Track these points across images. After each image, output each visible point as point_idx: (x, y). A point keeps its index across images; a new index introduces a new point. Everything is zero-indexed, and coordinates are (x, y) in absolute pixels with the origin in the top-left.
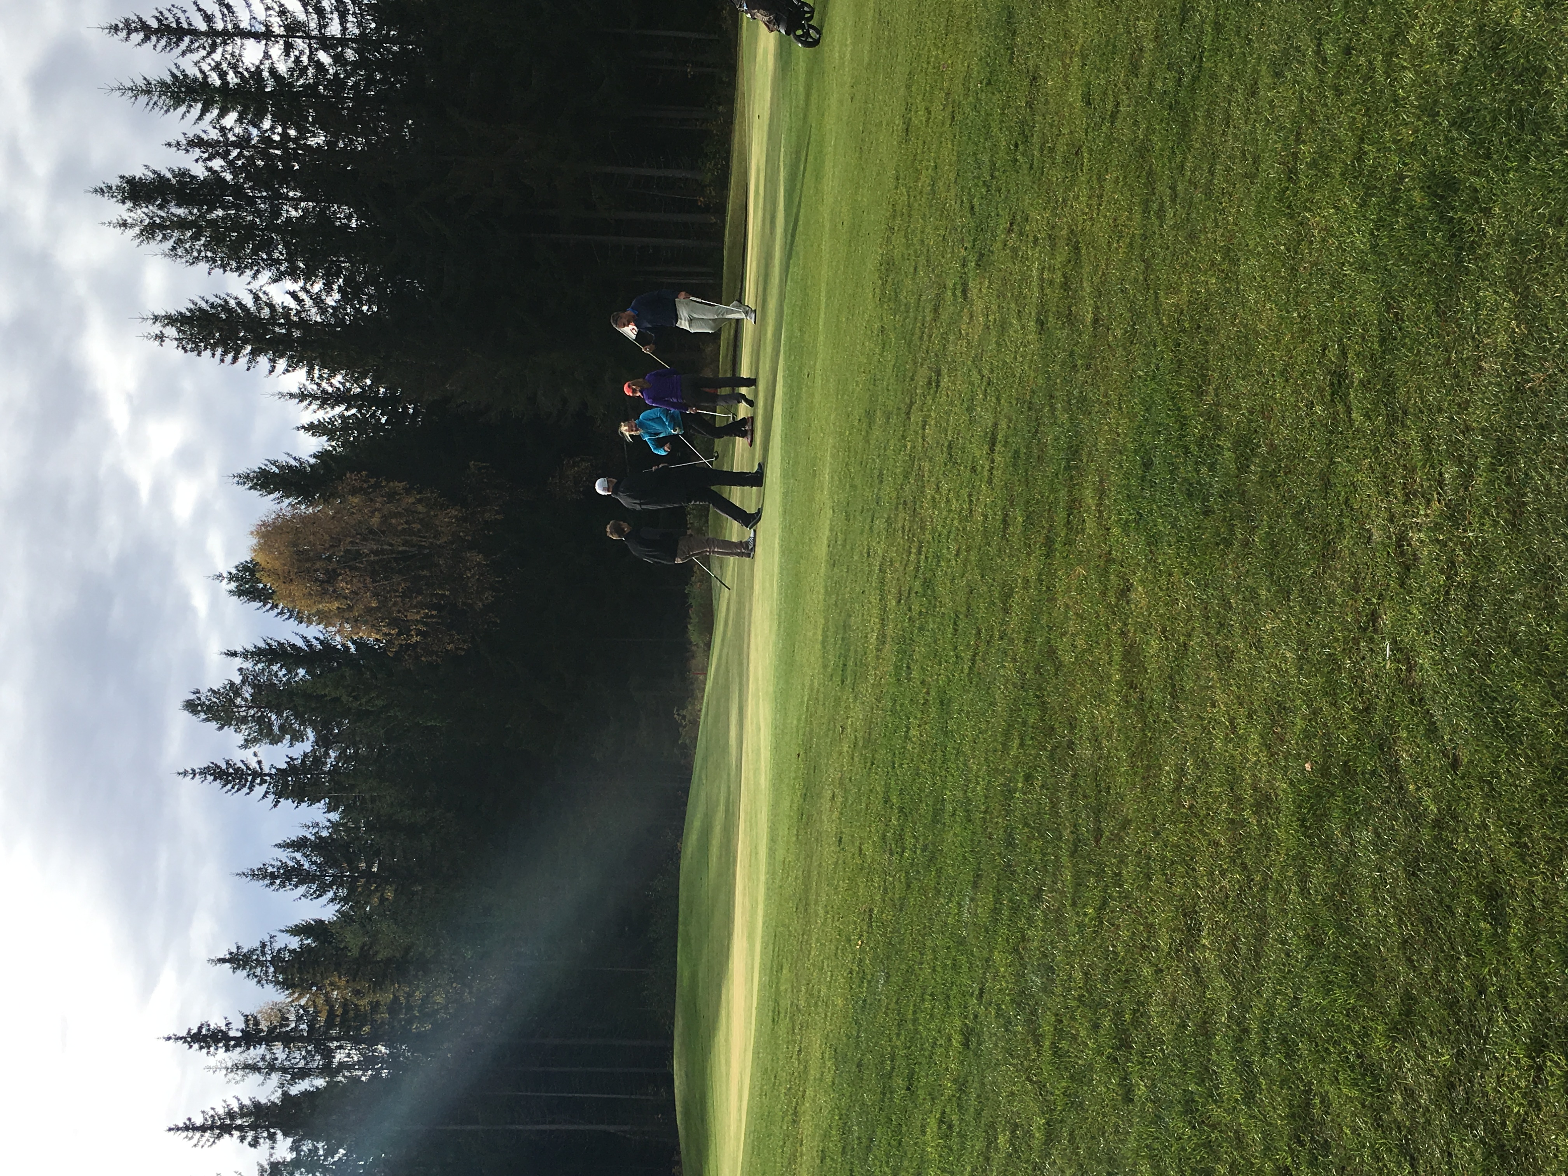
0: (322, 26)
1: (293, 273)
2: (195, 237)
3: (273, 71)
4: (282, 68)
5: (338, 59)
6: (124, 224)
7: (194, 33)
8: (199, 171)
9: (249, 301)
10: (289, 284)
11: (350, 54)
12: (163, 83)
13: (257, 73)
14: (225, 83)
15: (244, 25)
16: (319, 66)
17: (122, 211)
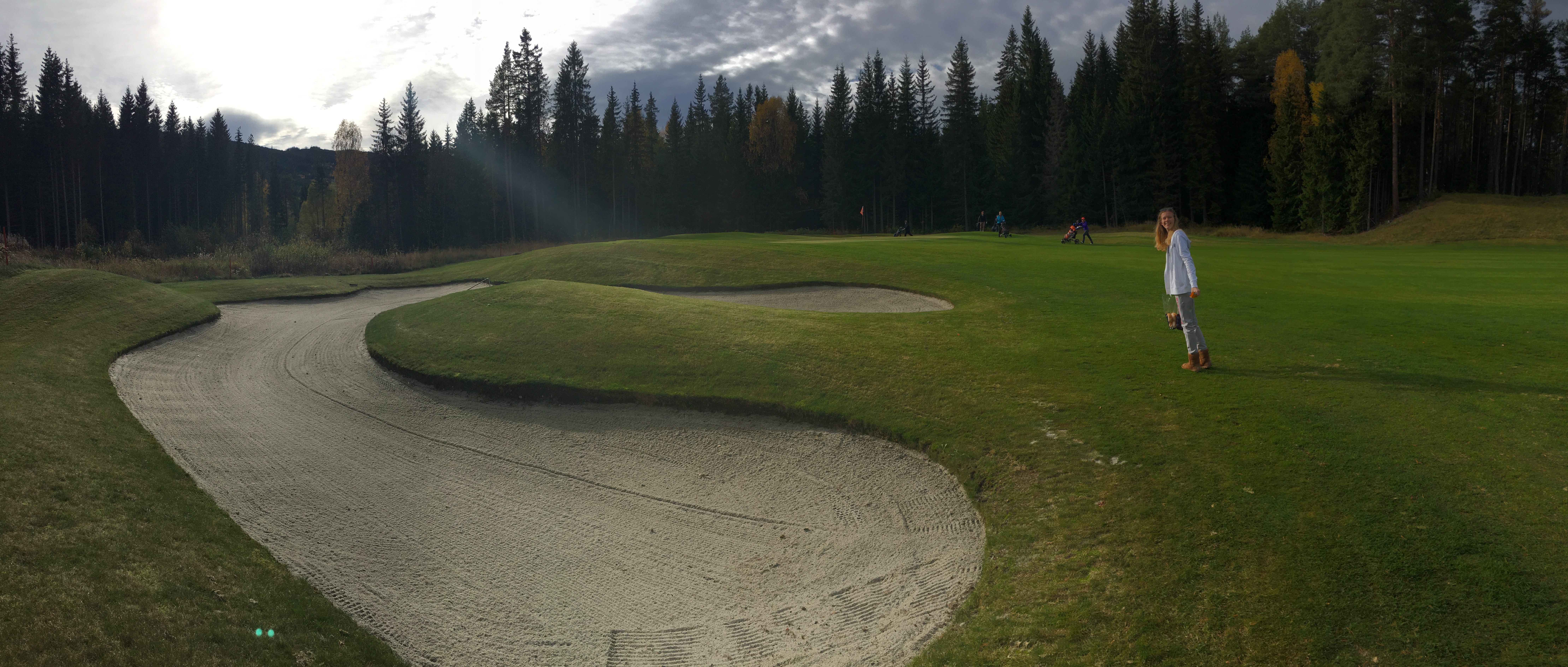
0: (927, 118)
1: (858, 108)
2: (866, 80)
3: (914, 103)
4: (915, 106)
5: (918, 122)
6: (869, 58)
7: (923, 81)
8: (886, 81)
9: (849, 96)
10: (855, 108)
11: (920, 126)
12: (909, 70)
13: (913, 98)
14: (910, 89)
15: (926, 96)
16: (916, 117)
17: (872, 58)
